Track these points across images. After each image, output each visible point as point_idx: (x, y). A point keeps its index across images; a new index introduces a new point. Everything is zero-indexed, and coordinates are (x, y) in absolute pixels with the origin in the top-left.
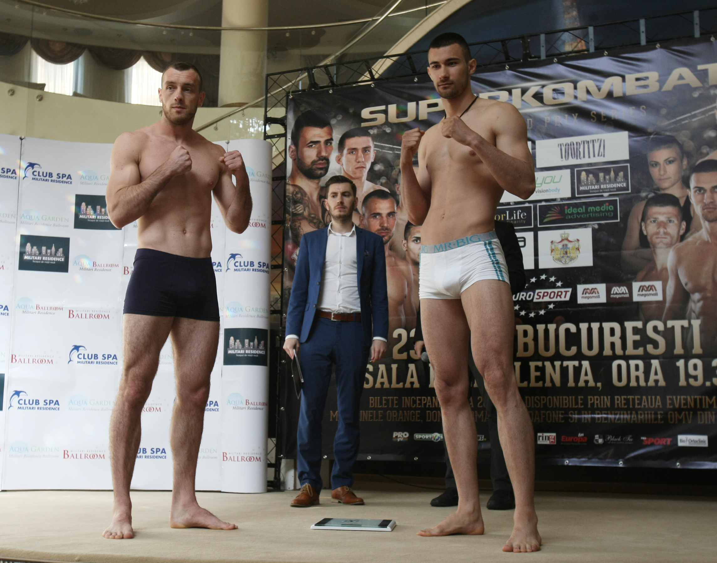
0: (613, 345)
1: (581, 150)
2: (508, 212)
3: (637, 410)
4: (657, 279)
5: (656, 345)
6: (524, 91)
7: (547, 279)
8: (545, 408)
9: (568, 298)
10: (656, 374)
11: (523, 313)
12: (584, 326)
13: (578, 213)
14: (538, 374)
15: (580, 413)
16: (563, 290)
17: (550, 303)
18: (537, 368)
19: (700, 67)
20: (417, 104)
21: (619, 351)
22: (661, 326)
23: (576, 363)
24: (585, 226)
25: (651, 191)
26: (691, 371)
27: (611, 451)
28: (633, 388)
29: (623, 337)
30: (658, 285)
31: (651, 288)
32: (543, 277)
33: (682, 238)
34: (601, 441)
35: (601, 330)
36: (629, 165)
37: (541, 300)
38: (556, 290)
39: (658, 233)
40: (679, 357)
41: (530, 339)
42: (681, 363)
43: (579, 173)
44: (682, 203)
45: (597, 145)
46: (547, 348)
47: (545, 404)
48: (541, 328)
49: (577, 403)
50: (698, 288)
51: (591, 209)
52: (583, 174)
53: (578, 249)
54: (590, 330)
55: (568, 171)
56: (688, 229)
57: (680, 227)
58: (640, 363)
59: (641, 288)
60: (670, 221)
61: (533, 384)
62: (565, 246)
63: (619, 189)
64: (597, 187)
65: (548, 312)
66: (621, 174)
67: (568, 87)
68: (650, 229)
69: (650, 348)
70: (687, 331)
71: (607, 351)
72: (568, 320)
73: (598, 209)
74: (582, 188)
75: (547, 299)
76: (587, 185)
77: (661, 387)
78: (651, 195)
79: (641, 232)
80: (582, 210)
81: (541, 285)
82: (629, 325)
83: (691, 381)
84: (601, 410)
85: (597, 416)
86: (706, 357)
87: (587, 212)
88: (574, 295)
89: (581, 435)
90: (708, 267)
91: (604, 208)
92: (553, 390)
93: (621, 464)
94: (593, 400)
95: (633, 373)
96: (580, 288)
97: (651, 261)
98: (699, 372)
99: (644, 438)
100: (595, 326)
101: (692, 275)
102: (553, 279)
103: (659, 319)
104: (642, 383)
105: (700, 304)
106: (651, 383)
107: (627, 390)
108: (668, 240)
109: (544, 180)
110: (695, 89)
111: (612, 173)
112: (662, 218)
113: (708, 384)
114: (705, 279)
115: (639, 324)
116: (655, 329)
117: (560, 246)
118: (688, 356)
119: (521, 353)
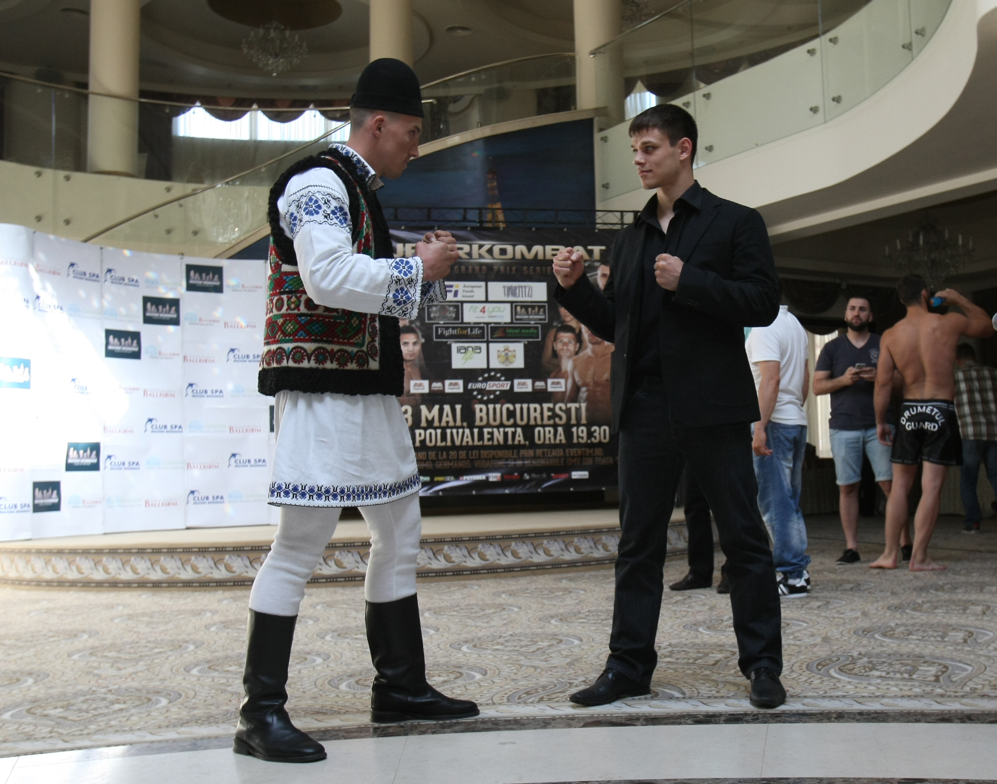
0: (535, 418)
1: (517, 291)
2: (469, 329)
3: (549, 458)
4: (561, 377)
5: (560, 418)
6: (481, 247)
7: (495, 375)
8: (494, 458)
9: (508, 388)
10: (560, 435)
11: (479, 397)
12: (518, 406)
13: (515, 333)
14: (489, 436)
15: (515, 460)
16: (506, 382)
17: (497, 391)
18: (489, 433)
19: (590, 247)
20: (404, 246)
21: (539, 422)
22: (564, 407)
23: (513, 429)
24: (519, 342)
25: (559, 323)
26: (580, 434)
27: (533, 483)
28: (547, 445)
29: (542, 413)
30: (562, 381)
31: (558, 383)
32: (493, 374)
33: (577, 353)
34: (528, 477)
35: (528, 409)
36: (546, 304)
37: (491, 389)
38: (501, 383)
39: (563, 349)
40: (573, 426)
41: (484, 414)
42: (574, 429)
43: (516, 306)
44: (577, 331)
45: (527, 289)
46: (495, 420)
47: (493, 456)
48: (491, 406)
49: (513, 454)
50: (585, 385)
51: (523, 331)
52: (519, 308)
53: (515, 356)
54: (522, 409)
55: (509, 305)
56: (580, 348)
57: (575, 345)
58: (552, 429)
59: (553, 383)
60: (570, 342)
61: (486, 443)
62: (506, 354)
63: (540, 320)
64: (527, 317)
65: (496, 396)
66: (542, 310)
67: (509, 248)
68: (559, 346)
69: (557, 420)
70: (578, 410)
71: (532, 422)
72: (508, 402)
73: (527, 331)
74: (518, 317)
75: (495, 388)
76: (521, 315)
77: (564, 444)
78: (559, 325)
79: (553, 348)
80: (517, 331)
81: (491, 379)
82: (545, 406)
83: (580, 440)
84: (528, 458)
85: (526, 462)
86: (588, 426)
87: (520, 333)
88: (512, 386)
89: (516, 474)
90: (590, 373)
91: (532, 331)
92: (498, 447)
93: (539, 490)
94: (523, 452)
95: (547, 435)
96: (516, 381)
97: (558, 366)
98: (585, 435)
99: (553, 475)
100: (525, 406)
101: (582, 376)
102: (499, 375)
103: (562, 401)
104: (552, 441)
105: (586, 394)
106: (558, 441)
107: (543, 445)
108: (568, 354)
109: (493, 309)
110: (586, 261)
111: (536, 309)
112: (565, 340)
113: (589, 441)
114: (589, 380)
115: (551, 405)
116: (560, 409)
117: (503, 354)
118: (578, 425)
119: (478, 423)
